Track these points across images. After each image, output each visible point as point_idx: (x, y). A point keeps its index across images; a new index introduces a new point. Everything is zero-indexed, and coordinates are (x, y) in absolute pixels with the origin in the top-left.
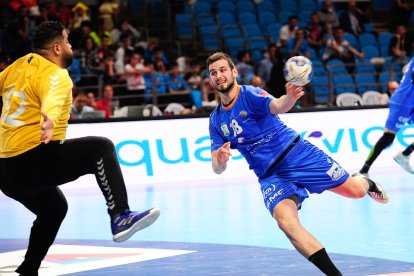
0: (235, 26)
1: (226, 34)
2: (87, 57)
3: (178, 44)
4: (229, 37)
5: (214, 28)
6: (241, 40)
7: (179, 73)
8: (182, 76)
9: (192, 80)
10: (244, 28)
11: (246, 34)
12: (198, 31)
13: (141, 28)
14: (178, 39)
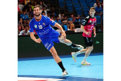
0: (78, 3)
1: (75, 6)
2: (29, 14)
3: (59, 9)
4: (76, 7)
5: (71, 4)
6: (80, 8)
7: (59, 19)
8: (61, 20)
9: (64, 22)
10: (81, 4)
11: (82, 6)
12: (66, 5)
13: (47, 4)
14: (59, 8)
